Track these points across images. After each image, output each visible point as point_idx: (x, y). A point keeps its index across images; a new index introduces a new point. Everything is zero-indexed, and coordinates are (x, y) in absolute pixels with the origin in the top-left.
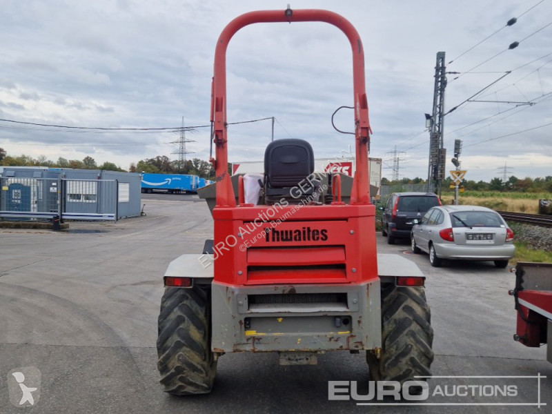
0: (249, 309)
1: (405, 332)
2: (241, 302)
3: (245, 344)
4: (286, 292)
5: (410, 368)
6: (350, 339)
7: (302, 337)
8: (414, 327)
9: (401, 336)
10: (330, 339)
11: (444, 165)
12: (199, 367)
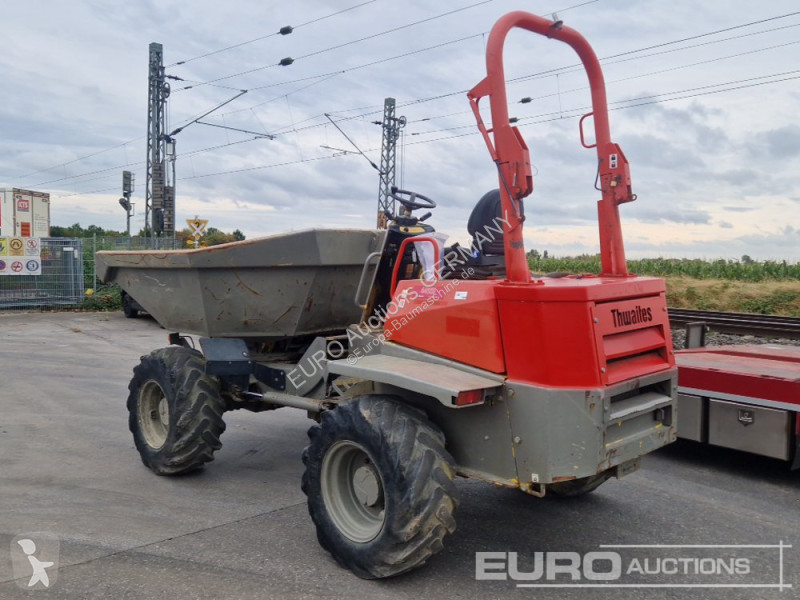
2: (606, 408)
3: (605, 461)
4: (634, 387)
11: (173, 211)
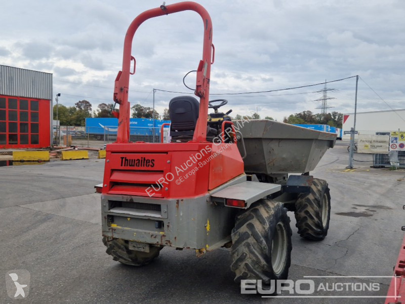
0: (109, 210)
1: (243, 243)
2: (105, 205)
3: (107, 232)
4: (128, 201)
5: (246, 272)
6: (163, 237)
7: (137, 232)
8: (251, 240)
9: (240, 246)
10: (152, 235)
12: (122, 246)
